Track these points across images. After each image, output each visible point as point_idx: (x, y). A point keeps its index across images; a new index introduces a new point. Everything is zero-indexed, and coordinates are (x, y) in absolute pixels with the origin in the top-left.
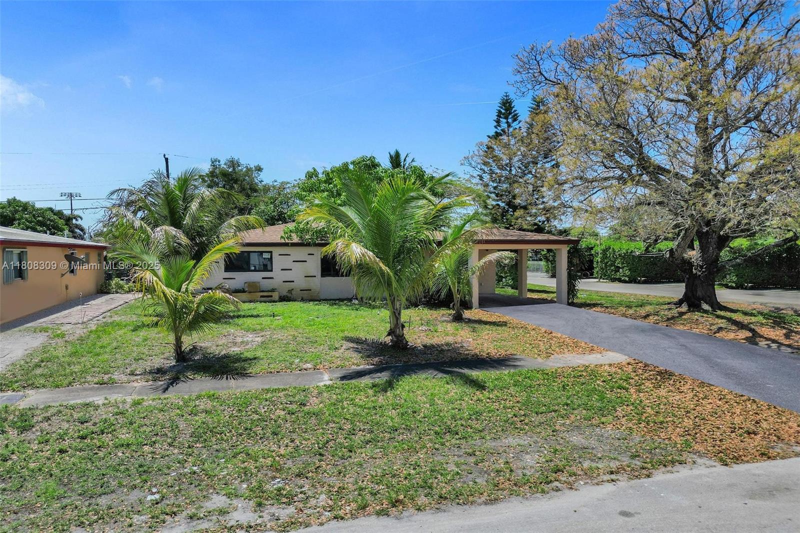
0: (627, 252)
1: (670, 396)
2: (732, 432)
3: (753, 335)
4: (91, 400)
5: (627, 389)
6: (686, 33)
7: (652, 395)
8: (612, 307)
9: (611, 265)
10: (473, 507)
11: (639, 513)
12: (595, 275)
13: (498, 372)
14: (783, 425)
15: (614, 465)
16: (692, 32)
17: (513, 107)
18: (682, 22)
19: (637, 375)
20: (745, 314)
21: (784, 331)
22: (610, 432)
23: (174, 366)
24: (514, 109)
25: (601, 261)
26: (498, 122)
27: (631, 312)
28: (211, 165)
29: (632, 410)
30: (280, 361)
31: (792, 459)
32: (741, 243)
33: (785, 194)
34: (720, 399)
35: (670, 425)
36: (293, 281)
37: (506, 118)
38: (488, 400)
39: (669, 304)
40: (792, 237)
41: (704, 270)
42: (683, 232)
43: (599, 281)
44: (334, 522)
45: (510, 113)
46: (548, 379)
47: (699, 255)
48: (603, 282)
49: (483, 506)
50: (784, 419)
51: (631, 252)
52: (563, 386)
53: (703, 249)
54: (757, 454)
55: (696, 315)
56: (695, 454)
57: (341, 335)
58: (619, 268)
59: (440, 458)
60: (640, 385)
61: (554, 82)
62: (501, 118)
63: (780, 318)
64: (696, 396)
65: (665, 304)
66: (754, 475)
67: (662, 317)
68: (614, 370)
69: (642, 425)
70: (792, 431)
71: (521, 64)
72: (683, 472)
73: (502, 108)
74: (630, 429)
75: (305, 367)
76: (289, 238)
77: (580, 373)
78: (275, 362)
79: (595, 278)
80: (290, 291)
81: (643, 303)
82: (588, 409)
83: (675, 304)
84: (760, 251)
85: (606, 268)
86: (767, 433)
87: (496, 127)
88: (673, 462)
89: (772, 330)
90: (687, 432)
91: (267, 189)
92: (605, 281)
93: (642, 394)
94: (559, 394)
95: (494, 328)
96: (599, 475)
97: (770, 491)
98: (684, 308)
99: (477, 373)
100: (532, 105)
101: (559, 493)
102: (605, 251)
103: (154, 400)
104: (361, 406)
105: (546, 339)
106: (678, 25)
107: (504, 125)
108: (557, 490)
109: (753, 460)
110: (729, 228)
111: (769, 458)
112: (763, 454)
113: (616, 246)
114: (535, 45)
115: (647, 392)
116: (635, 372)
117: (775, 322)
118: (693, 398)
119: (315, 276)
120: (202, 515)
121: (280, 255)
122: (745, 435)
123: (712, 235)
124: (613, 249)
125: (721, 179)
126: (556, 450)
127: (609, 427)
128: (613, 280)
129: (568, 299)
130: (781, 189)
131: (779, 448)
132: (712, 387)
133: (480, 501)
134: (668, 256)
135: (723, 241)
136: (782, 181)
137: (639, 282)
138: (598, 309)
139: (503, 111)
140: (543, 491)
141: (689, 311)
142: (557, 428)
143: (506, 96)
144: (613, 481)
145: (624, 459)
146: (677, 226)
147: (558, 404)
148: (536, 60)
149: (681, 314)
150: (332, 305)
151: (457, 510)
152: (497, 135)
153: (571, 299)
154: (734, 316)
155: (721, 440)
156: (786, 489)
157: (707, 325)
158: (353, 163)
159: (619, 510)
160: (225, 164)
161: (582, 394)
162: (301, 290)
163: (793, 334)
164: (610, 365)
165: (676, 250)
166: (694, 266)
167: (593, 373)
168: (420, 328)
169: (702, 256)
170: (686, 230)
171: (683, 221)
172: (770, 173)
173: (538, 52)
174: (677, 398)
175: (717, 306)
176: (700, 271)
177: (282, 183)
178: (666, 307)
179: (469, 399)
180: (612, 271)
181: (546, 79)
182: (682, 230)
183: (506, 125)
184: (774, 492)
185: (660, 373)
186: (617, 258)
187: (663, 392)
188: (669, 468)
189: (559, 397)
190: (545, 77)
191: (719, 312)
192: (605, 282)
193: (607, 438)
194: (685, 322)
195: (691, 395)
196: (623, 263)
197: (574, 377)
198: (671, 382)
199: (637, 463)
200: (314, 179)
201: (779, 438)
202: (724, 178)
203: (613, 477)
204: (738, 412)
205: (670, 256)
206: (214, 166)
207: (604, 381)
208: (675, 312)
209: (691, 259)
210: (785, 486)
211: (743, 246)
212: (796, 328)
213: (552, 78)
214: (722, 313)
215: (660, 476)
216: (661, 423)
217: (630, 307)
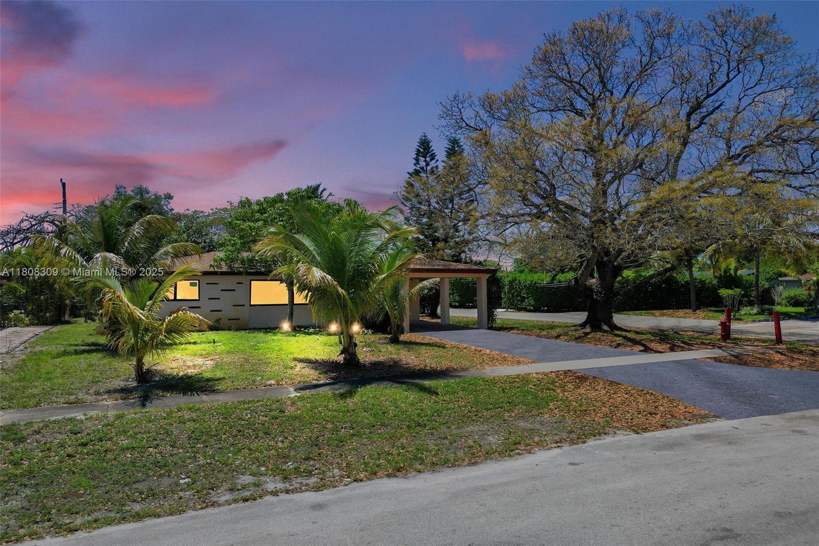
0: (532, 283)
1: (588, 393)
2: (639, 414)
3: (645, 349)
4: (73, 416)
5: (554, 390)
6: (584, 93)
7: (574, 393)
8: (527, 330)
9: (518, 296)
10: (460, 468)
11: (583, 463)
12: (503, 305)
13: (445, 381)
14: (675, 408)
15: (557, 438)
16: (589, 94)
17: (431, 147)
18: (580, 85)
19: (560, 380)
20: (637, 333)
21: (669, 346)
22: (548, 419)
23: (137, 386)
24: (431, 149)
25: (508, 292)
26: (417, 160)
27: (544, 333)
28: (116, 192)
29: (562, 404)
30: (242, 380)
31: (683, 428)
32: (628, 274)
33: (667, 229)
34: (626, 394)
35: (592, 412)
36: (221, 311)
37: (425, 157)
38: (443, 402)
39: (575, 326)
40: (671, 267)
41: (603, 295)
42: (586, 262)
43: (507, 311)
44: (356, 483)
45: (428, 152)
46: (489, 385)
47: (599, 283)
48: (510, 311)
49: (467, 467)
50: (675, 404)
51: (535, 283)
52: (503, 390)
53: (601, 278)
54: (658, 426)
55: (599, 335)
56: (614, 428)
57: (292, 356)
58: (525, 298)
59: (418, 442)
60: (564, 387)
61: (475, 128)
62: (420, 156)
63: (665, 335)
64: (608, 392)
65: (572, 326)
66: (658, 438)
67: (570, 337)
68: (541, 377)
69: (571, 413)
70: (681, 411)
71: (445, 110)
72: (608, 439)
73: (420, 147)
74: (563, 416)
75: (269, 383)
76: (219, 266)
77: (514, 380)
78: (238, 380)
79: (503, 308)
80: (218, 321)
81: (554, 326)
82: (527, 405)
83: (579, 326)
84: (646, 279)
85: (513, 298)
86: (664, 413)
87: (415, 165)
88: (600, 434)
89: (659, 345)
90: (606, 415)
91: (178, 218)
92: (512, 310)
93: (566, 393)
94: (500, 396)
95: (431, 348)
96: (547, 444)
97: (670, 445)
98: (588, 330)
99: (429, 383)
100: (449, 146)
101: (522, 456)
102: (511, 283)
103: (136, 413)
104: (335, 411)
105: (478, 356)
106: (578, 87)
107: (423, 164)
108: (520, 454)
109: (656, 429)
110: (622, 259)
111: (667, 428)
112: (662, 426)
113: (522, 278)
114: (457, 94)
115: (570, 391)
116: (558, 377)
117: (661, 339)
118: (606, 394)
119: (244, 305)
120: (240, 488)
121: (207, 284)
122: (649, 415)
123: (608, 265)
124: (519, 281)
125: (617, 216)
126: (511, 432)
127: (546, 416)
128: (520, 310)
129: (488, 324)
130: (664, 225)
131: (673, 422)
132: (619, 386)
133: (464, 464)
134: (573, 283)
135: (618, 270)
136: (664, 219)
137: (543, 311)
138: (516, 331)
139: (422, 150)
140: (510, 456)
141: (592, 331)
142: (506, 418)
143: (424, 136)
144: (559, 447)
145: (563, 434)
146: (581, 256)
147: (502, 403)
148: (458, 108)
149: (586, 334)
150: (267, 332)
151: (450, 471)
152: (417, 172)
153: (490, 323)
154: (629, 335)
155: (631, 419)
156: (680, 444)
157: (608, 342)
158: (288, 194)
159: (568, 462)
160: (132, 191)
161: (519, 395)
162: (229, 320)
163: (676, 347)
164: (537, 373)
165: (580, 278)
166: (594, 292)
167: (524, 379)
168: (364, 349)
169: (601, 284)
170: (588, 260)
171: (585, 252)
172: (655, 213)
173: (460, 101)
174: (594, 394)
175: (614, 327)
176: (599, 297)
177: (195, 212)
178: (573, 328)
179: (428, 402)
180: (519, 301)
181: (467, 125)
182: (584, 260)
183: (424, 164)
184: (673, 446)
185: (578, 377)
186: (523, 289)
187: (582, 391)
188: (598, 437)
189: (502, 398)
190: (466, 124)
191: (616, 332)
192: (513, 312)
193: (547, 423)
194: (591, 340)
195: (604, 392)
196: (528, 294)
197: (510, 382)
198: (588, 383)
199: (574, 436)
200: (247, 209)
201: (672, 416)
202: (620, 216)
203: (559, 444)
204: (641, 401)
205: (575, 283)
206: (119, 192)
207: (535, 385)
208: (581, 332)
209: (592, 286)
210: (680, 443)
211: (630, 278)
212: (677, 343)
213: (472, 124)
214: (619, 333)
215: (592, 442)
216: (586, 411)
217: (542, 329)
